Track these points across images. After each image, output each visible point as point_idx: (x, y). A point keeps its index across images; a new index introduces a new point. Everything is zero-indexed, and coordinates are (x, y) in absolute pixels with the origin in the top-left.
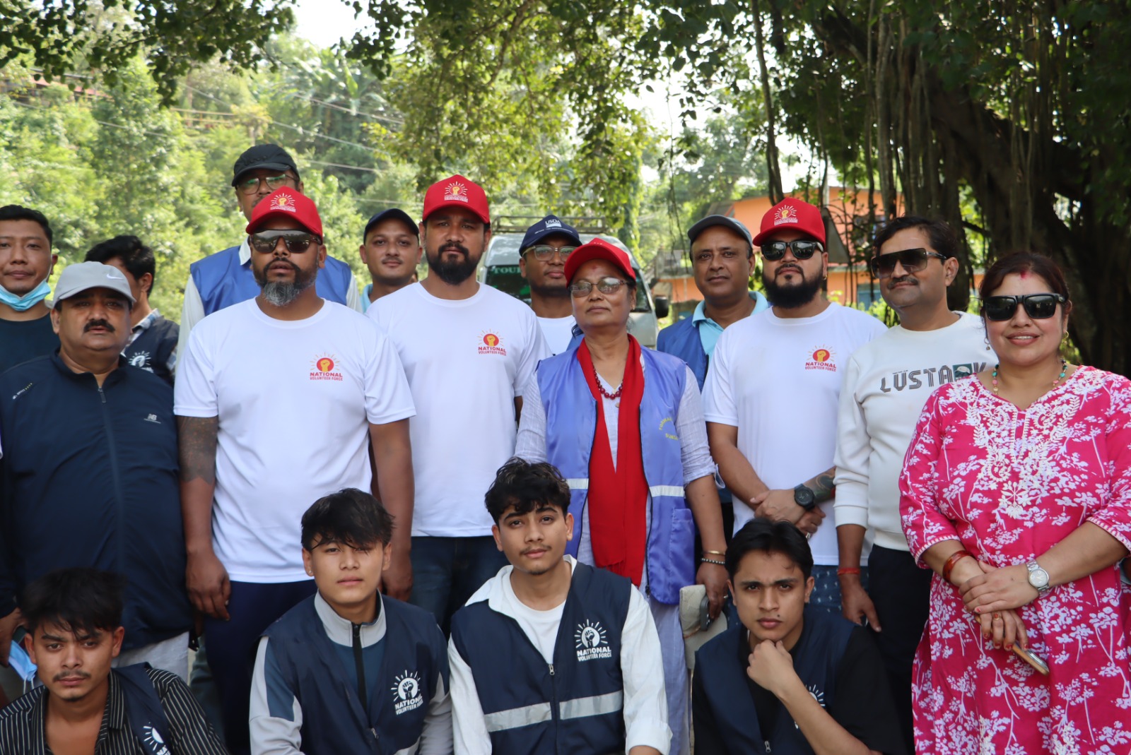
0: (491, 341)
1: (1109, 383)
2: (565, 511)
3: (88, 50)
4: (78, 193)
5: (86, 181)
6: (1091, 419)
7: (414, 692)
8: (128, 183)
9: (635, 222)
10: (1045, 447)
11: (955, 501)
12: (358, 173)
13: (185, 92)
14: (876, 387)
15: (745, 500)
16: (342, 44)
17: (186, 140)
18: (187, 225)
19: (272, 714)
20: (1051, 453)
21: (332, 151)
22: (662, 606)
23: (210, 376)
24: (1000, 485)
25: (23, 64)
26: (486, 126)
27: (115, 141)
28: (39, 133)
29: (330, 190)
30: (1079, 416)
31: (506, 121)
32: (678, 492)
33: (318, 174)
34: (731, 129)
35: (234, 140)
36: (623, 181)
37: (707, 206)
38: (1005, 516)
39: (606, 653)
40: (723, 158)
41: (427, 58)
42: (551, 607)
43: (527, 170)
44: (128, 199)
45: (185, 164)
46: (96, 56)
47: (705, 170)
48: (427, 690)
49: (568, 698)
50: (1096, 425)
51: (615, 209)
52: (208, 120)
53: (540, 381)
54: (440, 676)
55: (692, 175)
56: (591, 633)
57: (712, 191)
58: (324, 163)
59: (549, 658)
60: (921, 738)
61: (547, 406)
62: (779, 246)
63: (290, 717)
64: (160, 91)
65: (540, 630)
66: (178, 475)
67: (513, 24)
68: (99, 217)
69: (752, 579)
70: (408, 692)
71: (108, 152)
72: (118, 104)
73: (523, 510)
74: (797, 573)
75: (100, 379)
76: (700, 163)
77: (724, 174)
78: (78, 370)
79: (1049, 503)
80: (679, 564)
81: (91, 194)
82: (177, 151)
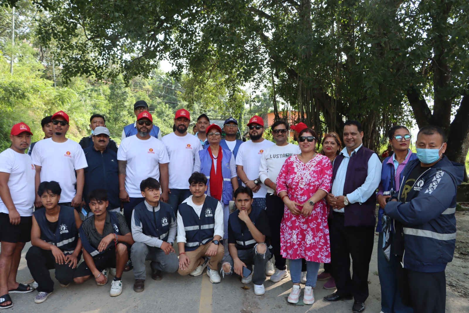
0: (189, 146)
1: (323, 158)
2: (205, 185)
3: (108, 74)
4: (105, 107)
5: (107, 104)
6: (319, 166)
7: (166, 222)
8: (117, 105)
9: (243, 118)
10: (309, 172)
11: (290, 184)
12: (174, 104)
13: (132, 83)
14: (269, 157)
15: (244, 182)
16: (169, 73)
17: (131, 94)
18: (131, 116)
19: (136, 225)
20: (310, 173)
21: (167, 98)
22: (226, 205)
23: (125, 151)
24: (299, 181)
25: (92, 77)
26: (205, 93)
27: (114, 94)
28: (96, 93)
29: (166, 108)
30: (316, 165)
31: (211, 91)
32: (229, 180)
33: (164, 104)
34: (268, 95)
35: (143, 95)
36: (239, 107)
37: (261, 114)
38: (300, 187)
39: (211, 215)
40: (266, 102)
41: (191, 76)
42: (200, 205)
43: (216, 104)
44: (116, 109)
45: (131, 100)
46: (109, 76)
47: (261, 105)
48: (169, 221)
49: (203, 224)
50: (319, 167)
51: (237, 114)
52: (137, 90)
53: (199, 155)
54: (172, 219)
55: (258, 106)
56: (209, 211)
57: (263, 110)
58: (165, 101)
59: (199, 216)
60: (282, 235)
61: (201, 160)
62: (253, 126)
63: (140, 226)
64: (125, 83)
65: (197, 210)
66: (118, 172)
67: (213, 68)
68: (109, 113)
69: (239, 199)
70: (165, 221)
71: (112, 97)
72: (115, 86)
73: (196, 183)
74: (249, 198)
75: (102, 152)
76: (260, 103)
77: (266, 106)
78: (97, 150)
79: (309, 184)
80: (229, 196)
81: (108, 108)
82: (129, 97)
